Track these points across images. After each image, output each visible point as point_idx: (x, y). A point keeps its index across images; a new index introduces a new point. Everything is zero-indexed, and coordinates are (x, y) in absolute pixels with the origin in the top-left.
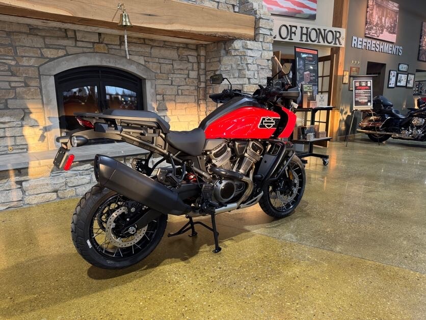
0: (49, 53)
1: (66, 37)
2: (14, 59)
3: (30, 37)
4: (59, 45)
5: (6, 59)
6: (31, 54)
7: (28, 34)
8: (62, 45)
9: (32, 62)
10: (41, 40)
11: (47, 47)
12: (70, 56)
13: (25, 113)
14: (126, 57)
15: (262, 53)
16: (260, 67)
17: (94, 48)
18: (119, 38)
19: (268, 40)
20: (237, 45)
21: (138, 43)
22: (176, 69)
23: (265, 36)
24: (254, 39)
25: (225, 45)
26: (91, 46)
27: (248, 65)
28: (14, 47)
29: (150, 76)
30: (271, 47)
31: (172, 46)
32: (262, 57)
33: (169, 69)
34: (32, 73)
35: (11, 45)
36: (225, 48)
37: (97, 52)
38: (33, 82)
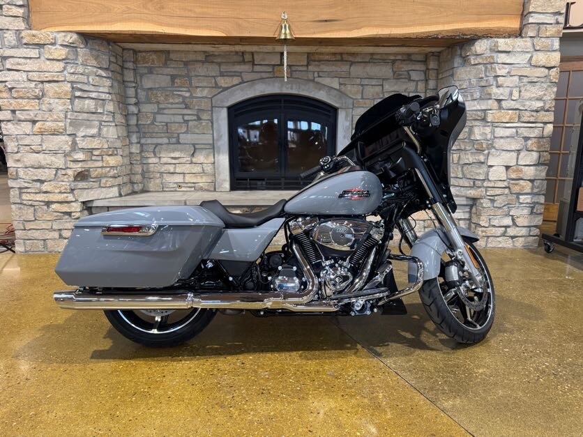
0: (223, 82)
1: (244, 62)
2: (189, 91)
3: (206, 65)
4: (235, 72)
5: (182, 91)
6: (205, 84)
7: (203, 62)
8: (237, 72)
9: (206, 92)
10: (217, 67)
11: (222, 74)
12: (245, 84)
13: (195, 150)
14: (313, 81)
15: (531, 57)
16: (525, 80)
17: (273, 71)
18: (306, 56)
19: (548, 34)
20: (480, 46)
21: (332, 61)
22: (387, 92)
23: (541, 26)
24: (518, 33)
25: (461, 49)
26: (271, 70)
27: (498, 79)
28: (190, 78)
29: (345, 103)
30: (557, 44)
31: (383, 60)
32: (533, 62)
33: (377, 93)
34: (205, 105)
35: (188, 75)
36: (461, 54)
37: (277, 77)
38: (205, 115)
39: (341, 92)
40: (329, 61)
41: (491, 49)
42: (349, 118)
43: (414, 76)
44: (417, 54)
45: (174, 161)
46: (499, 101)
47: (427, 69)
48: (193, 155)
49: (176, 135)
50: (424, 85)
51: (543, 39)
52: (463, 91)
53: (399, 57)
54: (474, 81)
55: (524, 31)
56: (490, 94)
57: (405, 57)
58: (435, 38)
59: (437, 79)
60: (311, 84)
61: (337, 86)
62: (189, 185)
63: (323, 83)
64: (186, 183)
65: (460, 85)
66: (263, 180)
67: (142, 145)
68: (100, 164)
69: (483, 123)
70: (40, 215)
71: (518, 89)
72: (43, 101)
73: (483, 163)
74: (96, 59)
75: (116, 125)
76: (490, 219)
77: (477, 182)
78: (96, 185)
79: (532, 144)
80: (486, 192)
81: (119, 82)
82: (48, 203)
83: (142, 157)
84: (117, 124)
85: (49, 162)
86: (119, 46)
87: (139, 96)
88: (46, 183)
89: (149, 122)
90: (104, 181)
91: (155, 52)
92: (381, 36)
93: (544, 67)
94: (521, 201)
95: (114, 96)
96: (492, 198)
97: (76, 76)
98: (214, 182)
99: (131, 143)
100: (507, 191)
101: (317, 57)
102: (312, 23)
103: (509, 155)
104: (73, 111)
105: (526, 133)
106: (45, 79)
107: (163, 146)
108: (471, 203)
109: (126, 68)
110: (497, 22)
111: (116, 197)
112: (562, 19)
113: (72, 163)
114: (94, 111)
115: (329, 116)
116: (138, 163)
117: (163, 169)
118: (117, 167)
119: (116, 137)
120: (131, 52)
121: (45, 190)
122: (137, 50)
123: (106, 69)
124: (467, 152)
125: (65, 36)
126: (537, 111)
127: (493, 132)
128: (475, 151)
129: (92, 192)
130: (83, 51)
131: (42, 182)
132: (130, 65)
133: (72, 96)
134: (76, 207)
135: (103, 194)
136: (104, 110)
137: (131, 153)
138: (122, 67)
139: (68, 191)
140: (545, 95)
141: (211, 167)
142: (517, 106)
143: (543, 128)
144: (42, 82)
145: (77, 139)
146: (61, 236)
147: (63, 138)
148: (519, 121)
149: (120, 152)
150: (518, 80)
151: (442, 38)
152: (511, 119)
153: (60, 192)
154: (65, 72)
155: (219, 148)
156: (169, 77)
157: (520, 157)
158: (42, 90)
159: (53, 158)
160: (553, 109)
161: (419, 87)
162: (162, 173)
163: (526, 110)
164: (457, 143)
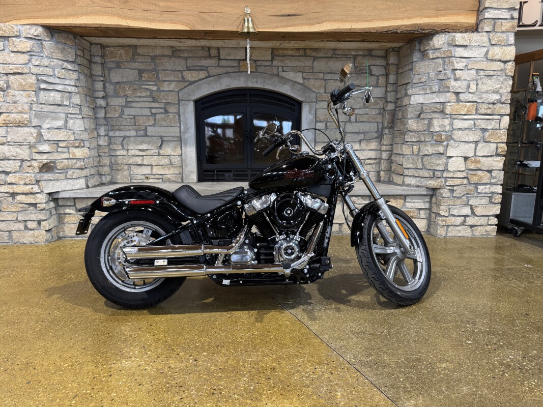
0: (190, 76)
1: (210, 57)
2: (156, 85)
3: (173, 59)
4: (201, 66)
5: (149, 85)
6: (172, 78)
7: (170, 57)
8: (204, 66)
9: (172, 86)
10: (183, 62)
11: (189, 69)
12: (211, 78)
13: (162, 141)
14: (277, 75)
15: (488, 51)
16: (482, 73)
17: (238, 66)
18: (270, 52)
19: (503, 28)
20: (439, 41)
21: (296, 56)
23: (496, 21)
24: (475, 28)
25: (420, 43)
26: (237, 65)
27: (456, 72)
28: (157, 72)
29: (309, 97)
30: (512, 38)
31: (345, 56)
32: (490, 56)
34: (172, 98)
35: (155, 70)
36: (420, 49)
37: (242, 72)
38: (172, 108)
39: (305, 86)
40: (293, 56)
41: (448, 44)
42: (313, 112)
43: (375, 71)
44: (377, 50)
45: (141, 153)
46: (457, 94)
47: (388, 64)
48: (160, 147)
49: (144, 128)
50: (384, 79)
51: (499, 34)
52: (422, 84)
53: (361, 53)
54: (432, 75)
55: (480, 27)
56: (448, 87)
57: (366, 52)
58: (395, 33)
59: (397, 74)
60: (276, 78)
61: (301, 81)
62: (157, 176)
63: (287, 77)
64: (154, 175)
65: (419, 79)
66: (230, 171)
67: (110, 138)
68: (66, 156)
69: (442, 115)
70: (5, 207)
71: (475, 82)
72: (8, 93)
73: (442, 154)
74: (62, 52)
75: (83, 118)
76: (449, 209)
77: (436, 173)
78: (62, 176)
79: (489, 136)
80: (445, 182)
81: (86, 75)
82: (13, 195)
83: (110, 150)
84: (84, 116)
85: (14, 154)
86: (87, 41)
87: (107, 90)
88: (11, 175)
89: (117, 115)
90: (70, 172)
91: (123, 46)
92: (342, 30)
93: (500, 61)
94: (479, 191)
95: (80, 89)
96: (451, 188)
97: (41, 69)
98: (181, 174)
99: (99, 135)
100: (465, 181)
101: (281, 52)
102: (275, 17)
103: (467, 146)
104: (38, 103)
105: (483, 125)
106: (10, 71)
107: (132, 139)
108: (430, 193)
109: (94, 63)
110: (454, 17)
111: (83, 189)
112: (516, 15)
113: (37, 155)
114: (60, 103)
116: (107, 155)
117: (131, 161)
118: (83, 159)
119: (83, 129)
120: (99, 46)
121: (9, 182)
122: (105, 45)
123: (73, 62)
124: (427, 143)
125: (29, 29)
126: (494, 104)
127: (451, 124)
128: (435, 143)
129: (58, 184)
130: (48, 44)
131: (7, 173)
132: (98, 59)
133: (37, 88)
134: (42, 199)
135: (69, 186)
136: (70, 103)
137: (99, 145)
138: (90, 62)
139: (34, 182)
140: (501, 88)
141: (179, 159)
142: (475, 99)
143: (500, 120)
144: (7, 74)
145: (42, 131)
146: (26, 228)
147: (28, 129)
148: (477, 113)
149: (87, 144)
150: (475, 74)
151: (401, 33)
152: (468, 111)
153: (25, 184)
154: (30, 65)
155: (186, 140)
156: (137, 71)
157: (478, 148)
158: (7, 83)
159: (18, 150)
160: (509, 102)
161: (379, 81)
162: (129, 165)
163: (483, 102)
164: (417, 135)
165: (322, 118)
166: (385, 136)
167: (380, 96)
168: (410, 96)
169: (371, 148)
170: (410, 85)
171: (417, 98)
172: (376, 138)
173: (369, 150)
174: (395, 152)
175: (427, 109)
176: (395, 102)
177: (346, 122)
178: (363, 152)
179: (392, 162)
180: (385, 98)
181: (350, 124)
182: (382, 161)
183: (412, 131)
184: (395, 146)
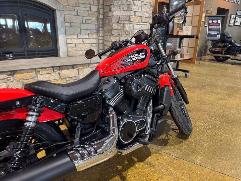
16: (143, 3)
22: (80, 3)
29: (59, 7)
33: (75, 3)
42: (63, 16)
46: (135, 12)
50: (97, 2)
52: (119, 6)
54: (124, 1)
56: (132, 8)
65: (117, 3)
69: (129, 22)
71: (141, 7)
105: (144, 27)
115: (50, 14)
124: (122, 36)
126: (147, 18)
127: (133, 26)
128: (126, 35)
140: (149, 11)
142: (141, 15)
143: (149, 25)
148: (142, 22)
150: (141, 3)
152: (139, 21)
160: (152, 17)
163: (144, 17)
164: (117, 32)
165: (68, 20)
166: (100, 32)
167: (95, 10)
168: (113, 11)
169: (94, 38)
170: (113, 5)
171: (117, 13)
172: (95, 33)
173: (93, 39)
174: (105, 40)
175: (122, 19)
176: (104, 14)
177: (80, 23)
178: (91, 40)
179: (104, 45)
180: (98, 11)
181: (83, 24)
182: (100, 45)
183: (115, 30)
184: (106, 37)
